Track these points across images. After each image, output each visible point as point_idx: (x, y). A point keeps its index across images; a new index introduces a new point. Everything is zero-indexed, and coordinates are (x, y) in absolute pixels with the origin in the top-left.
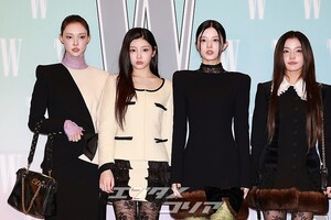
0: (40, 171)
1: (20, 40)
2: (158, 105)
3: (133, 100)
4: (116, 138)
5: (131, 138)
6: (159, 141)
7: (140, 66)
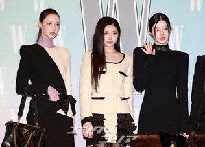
0: (26, 122)
1: (26, 27)
2: (122, 73)
3: (104, 70)
4: (93, 98)
5: (103, 98)
6: (124, 99)
7: (110, 45)
